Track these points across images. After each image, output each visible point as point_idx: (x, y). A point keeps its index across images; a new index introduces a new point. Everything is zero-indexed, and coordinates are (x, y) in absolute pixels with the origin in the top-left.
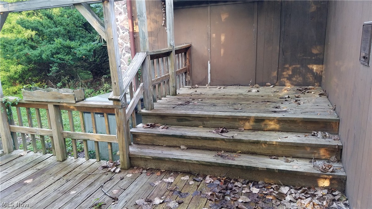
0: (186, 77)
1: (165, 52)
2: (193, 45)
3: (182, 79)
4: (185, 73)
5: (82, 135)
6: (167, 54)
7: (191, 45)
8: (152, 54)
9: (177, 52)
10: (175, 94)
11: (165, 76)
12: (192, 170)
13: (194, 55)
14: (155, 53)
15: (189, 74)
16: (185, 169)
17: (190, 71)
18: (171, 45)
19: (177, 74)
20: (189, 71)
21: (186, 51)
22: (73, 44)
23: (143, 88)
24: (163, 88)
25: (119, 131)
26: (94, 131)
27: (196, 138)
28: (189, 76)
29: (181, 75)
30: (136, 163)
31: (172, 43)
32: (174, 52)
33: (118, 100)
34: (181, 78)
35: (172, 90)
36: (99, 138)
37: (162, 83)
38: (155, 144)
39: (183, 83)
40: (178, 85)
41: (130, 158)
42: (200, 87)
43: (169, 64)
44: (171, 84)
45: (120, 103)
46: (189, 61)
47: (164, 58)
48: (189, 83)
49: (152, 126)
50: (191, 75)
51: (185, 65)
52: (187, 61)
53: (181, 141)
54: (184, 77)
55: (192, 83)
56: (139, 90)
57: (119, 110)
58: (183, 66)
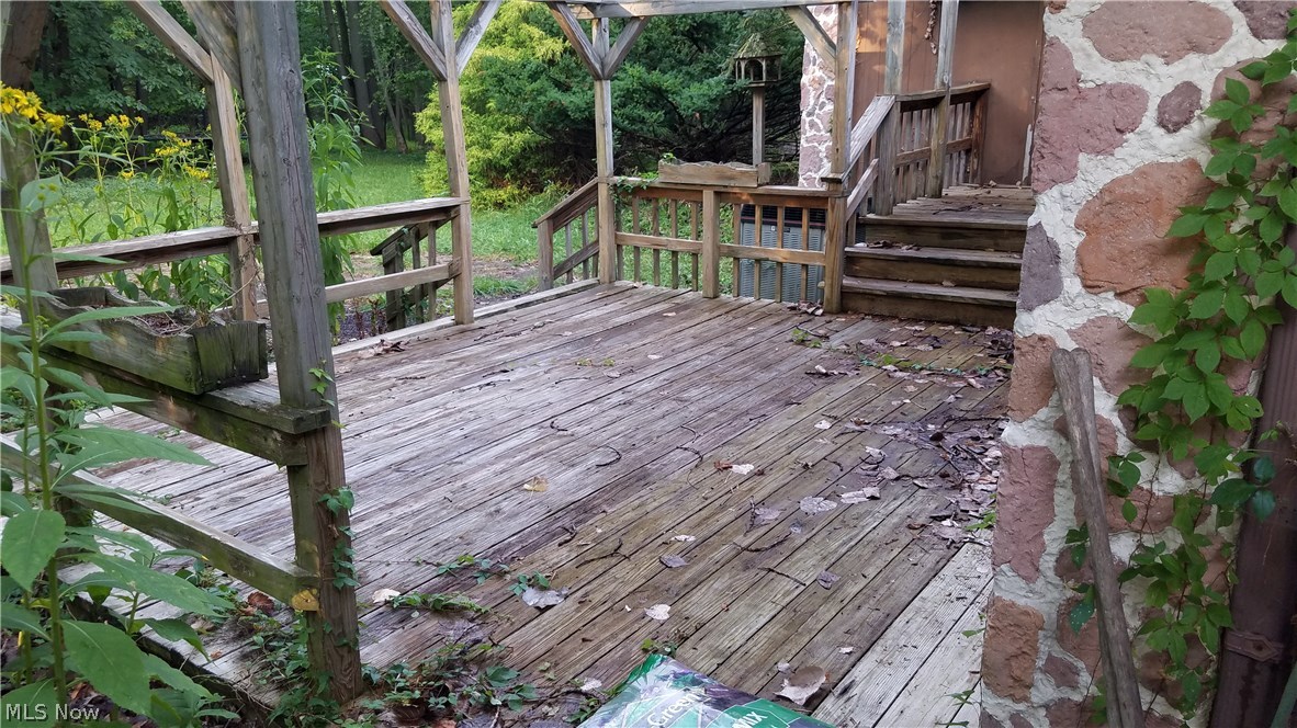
0: (967, 161)
1: (930, 97)
2: (995, 85)
3: (958, 166)
4: (968, 152)
5: (757, 250)
6: (933, 103)
7: (990, 85)
8: (905, 99)
9: (957, 99)
10: (938, 195)
11: (922, 152)
12: (961, 318)
13: (993, 111)
14: (910, 99)
15: (977, 155)
16: (947, 317)
17: (981, 147)
18: (943, 84)
19: (950, 150)
20: (977, 146)
21: (975, 98)
22: (668, 81)
23: (877, 168)
24: (914, 179)
25: (831, 241)
26: (779, 244)
27: (977, 266)
28: (976, 161)
29: (955, 155)
30: (852, 304)
31: (947, 79)
32: (948, 99)
33: (839, 181)
34: (955, 162)
35: (932, 184)
36: (788, 256)
37: (912, 167)
38: (889, 277)
39: (958, 174)
40: (946, 178)
41: (842, 292)
42: (1000, 186)
43: (935, 124)
44: (931, 170)
45: (841, 188)
46: (981, 123)
47: (924, 111)
48: (975, 175)
49: (886, 246)
50: (980, 157)
51: (970, 132)
52: (976, 121)
53: (944, 271)
54: (963, 162)
55: (980, 177)
56: (868, 172)
57: (837, 201)
58: (965, 134)
